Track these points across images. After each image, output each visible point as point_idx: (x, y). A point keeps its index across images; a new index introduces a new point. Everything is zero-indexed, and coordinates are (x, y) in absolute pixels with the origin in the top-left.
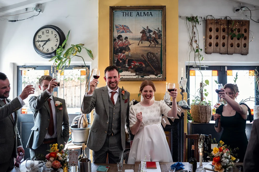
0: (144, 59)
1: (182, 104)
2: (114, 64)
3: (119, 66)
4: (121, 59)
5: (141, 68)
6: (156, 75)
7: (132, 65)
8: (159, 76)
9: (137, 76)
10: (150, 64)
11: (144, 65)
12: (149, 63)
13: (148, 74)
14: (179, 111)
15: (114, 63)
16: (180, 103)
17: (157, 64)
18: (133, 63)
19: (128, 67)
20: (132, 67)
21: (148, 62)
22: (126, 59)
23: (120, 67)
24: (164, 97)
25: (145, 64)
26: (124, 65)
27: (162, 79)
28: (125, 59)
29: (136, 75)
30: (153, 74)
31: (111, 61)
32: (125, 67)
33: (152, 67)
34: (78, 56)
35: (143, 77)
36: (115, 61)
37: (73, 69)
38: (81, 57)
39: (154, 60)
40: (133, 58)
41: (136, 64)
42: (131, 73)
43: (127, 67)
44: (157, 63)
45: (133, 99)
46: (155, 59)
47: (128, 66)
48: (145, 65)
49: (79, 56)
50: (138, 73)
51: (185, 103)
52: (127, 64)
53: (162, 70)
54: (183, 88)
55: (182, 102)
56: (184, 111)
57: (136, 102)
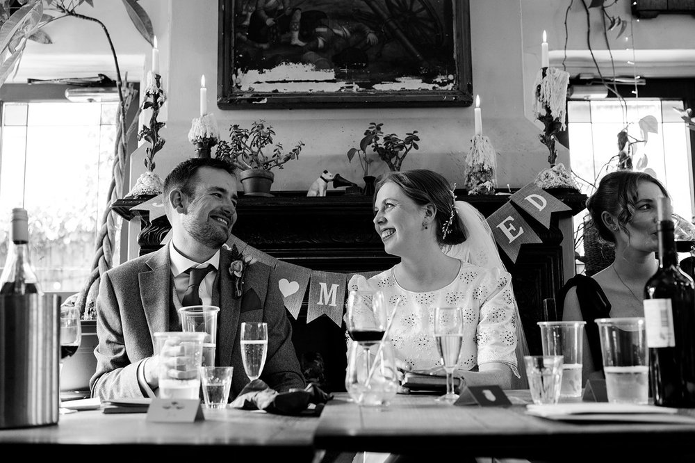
0: (371, 11)
1: (552, 181)
2: (239, 34)
3: (259, 42)
4: (270, 13)
5: (359, 47)
6: (428, 79)
7: (320, 34)
8: (439, 83)
9: (343, 84)
10: (398, 32)
11: (372, 37)
12: (395, 27)
13: (391, 74)
14: (541, 208)
15: (240, 27)
16: (543, 176)
17: (428, 33)
18: (322, 25)
19: (301, 44)
20: (321, 43)
21: (391, 23)
22: (294, 10)
23: (265, 46)
24: (469, 156)
25: (376, 31)
26: (283, 36)
27: (454, 94)
28: (288, 11)
29: (339, 77)
30: (414, 73)
31: (227, 18)
32: (288, 44)
33: (408, 43)
34: (83, 17)
35: (369, 86)
36: (245, 20)
37: (67, 94)
38: (95, 20)
39: (418, 15)
40: (325, 6)
41: (336, 31)
42: (318, 69)
43: (296, 46)
44: (430, 25)
45: (326, 172)
46: (421, 10)
47: (303, 41)
48: (375, 33)
49: (88, 18)
50: (346, 70)
51: (564, 175)
52: (296, 34)
53: (455, 56)
54: (552, 114)
55: (552, 174)
56: (561, 206)
57: (338, 181)
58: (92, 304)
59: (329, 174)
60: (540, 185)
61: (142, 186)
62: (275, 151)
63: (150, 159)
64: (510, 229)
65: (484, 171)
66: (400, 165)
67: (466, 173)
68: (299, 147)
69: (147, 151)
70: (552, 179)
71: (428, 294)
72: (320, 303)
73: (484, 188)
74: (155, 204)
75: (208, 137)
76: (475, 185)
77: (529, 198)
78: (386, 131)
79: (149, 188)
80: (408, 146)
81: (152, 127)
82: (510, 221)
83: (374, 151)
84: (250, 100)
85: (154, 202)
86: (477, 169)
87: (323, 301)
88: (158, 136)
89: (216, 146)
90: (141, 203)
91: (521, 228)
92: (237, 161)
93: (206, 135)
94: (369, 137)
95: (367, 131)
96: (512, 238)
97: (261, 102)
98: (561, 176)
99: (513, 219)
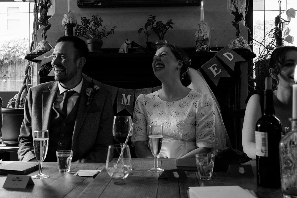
1: (237, 46)
14: (230, 60)
16: (232, 43)
24: (197, 32)
45: (127, 40)
51: (243, 43)
54: (239, 11)
55: (237, 42)
56: (240, 59)
57: (133, 44)
58: (22, 100)
59: (129, 41)
60: (231, 47)
61: (40, 47)
62: (102, 30)
63: (44, 34)
64: (215, 70)
65: (204, 40)
66: (163, 36)
67: (195, 41)
68: (114, 28)
69: (43, 30)
70: (237, 44)
71: (172, 103)
72: (122, 104)
73: (204, 48)
74: (44, 57)
75: (71, 23)
76: (199, 47)
77: (225, 55)
78: (157, 20)
79: (43, 48)
80: (167, 27)
81: (45, 18)
82: (215, 66)
83: (152, 29)
84: (93, 4)
85: (44, 56)
86: (200, 39)
87: (124, 103)
88: (48, 22)
89: (76, 27)
90: (38, 56)
91: (220, 69)
92: (86, 34)
93: (70, 22)
94: (150, 22)
95: (148, 19)
96: (215, 74)
97: (98, 5)
98: (241, 43)
99: (216, 65)
